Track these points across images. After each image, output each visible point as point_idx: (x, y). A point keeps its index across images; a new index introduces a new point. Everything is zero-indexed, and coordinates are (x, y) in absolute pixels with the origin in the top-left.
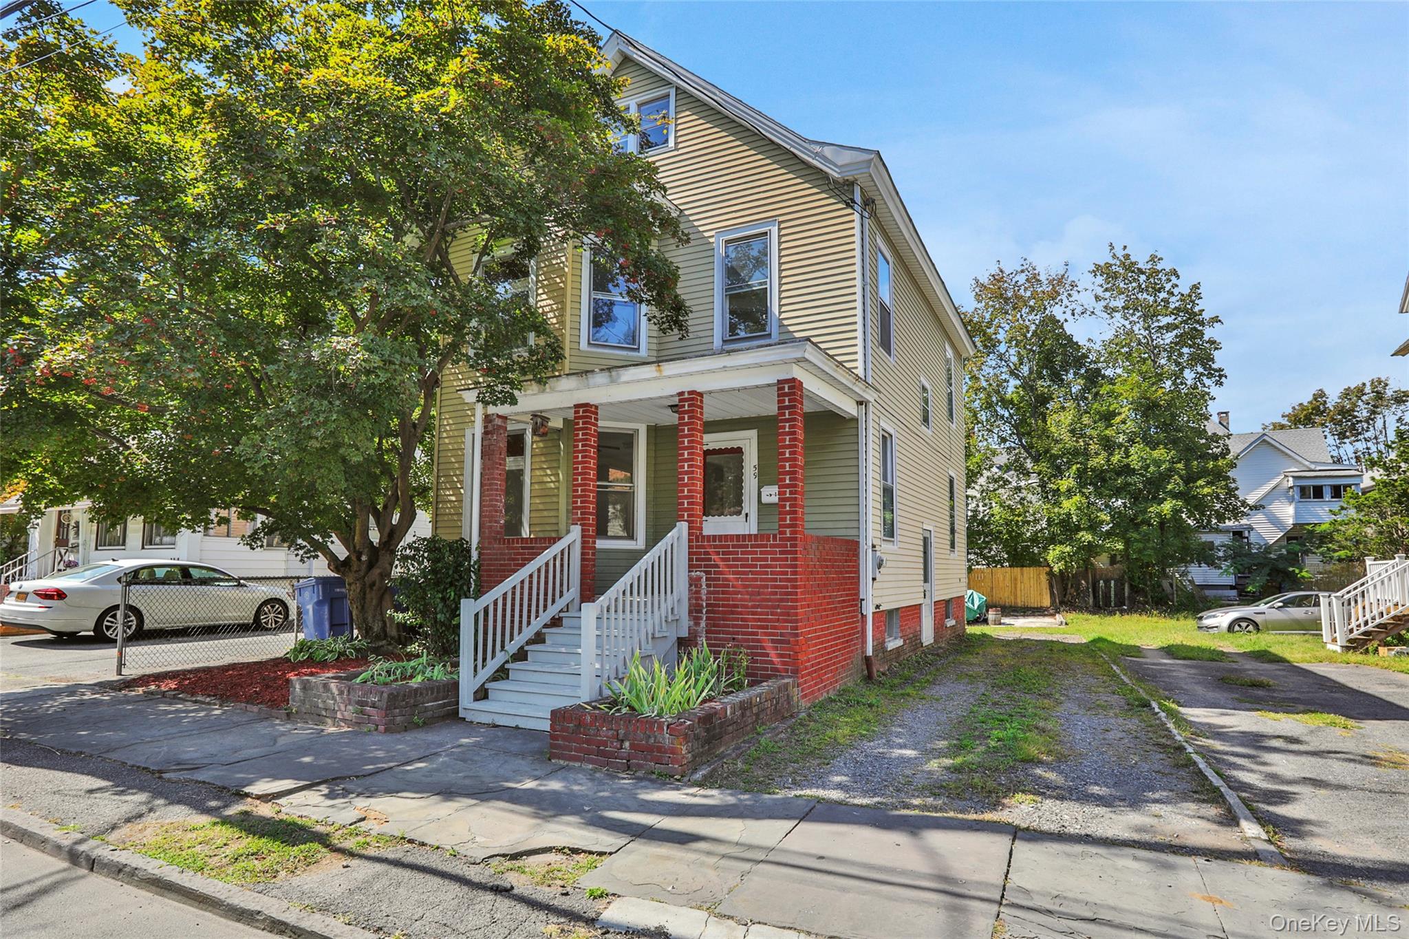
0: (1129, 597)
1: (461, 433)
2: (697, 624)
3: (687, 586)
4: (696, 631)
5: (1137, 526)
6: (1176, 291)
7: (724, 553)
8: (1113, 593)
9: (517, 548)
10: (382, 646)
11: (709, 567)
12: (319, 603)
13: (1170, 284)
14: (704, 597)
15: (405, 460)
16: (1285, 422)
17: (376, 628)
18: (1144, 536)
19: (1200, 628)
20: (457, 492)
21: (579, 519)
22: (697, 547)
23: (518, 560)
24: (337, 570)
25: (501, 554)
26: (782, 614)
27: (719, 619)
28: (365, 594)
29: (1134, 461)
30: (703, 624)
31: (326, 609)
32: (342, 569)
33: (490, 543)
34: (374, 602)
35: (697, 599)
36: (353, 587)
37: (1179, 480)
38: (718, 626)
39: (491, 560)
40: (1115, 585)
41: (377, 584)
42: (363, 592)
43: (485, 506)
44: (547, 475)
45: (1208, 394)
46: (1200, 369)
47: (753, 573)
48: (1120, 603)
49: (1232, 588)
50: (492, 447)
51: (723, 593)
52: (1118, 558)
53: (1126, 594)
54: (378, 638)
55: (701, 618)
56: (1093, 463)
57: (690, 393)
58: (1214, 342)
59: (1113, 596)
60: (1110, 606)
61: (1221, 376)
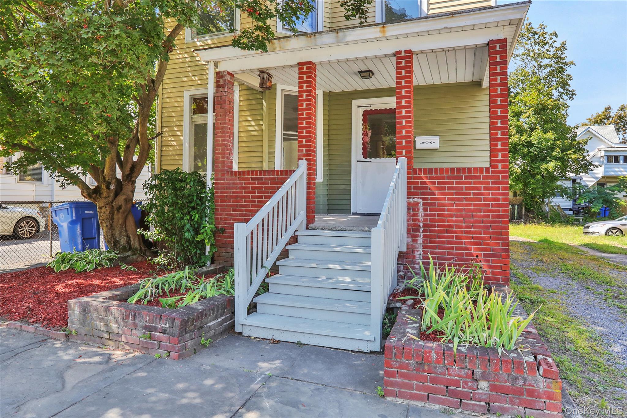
0: (525, 215)
1: (180, 94)
2: (415, 241)
3: (406, 209)
4: (413, 246)
5: (533, 176)
6: (554, 45)
7: (439, 183)
8: (516, 212)
9: (248, 179)
10: (128, 256)
11: (425, 194)
12: (73, 223)
13: (552, 40)
14: (421, 219)
15: (146, 109)
16: (587, 122)
17: (123, 242)
18: (537, 181)
19: (585, 233)
20: (177, 138)
21: (305, 155)
22: (415, 178)
23: (249, 188)
24: (89, 196)
25: (234, 184)
26: (493, 233)
27: (435, 237)
28: (113, 215)
29: (534, 139)
30: (420, 240)
31: (78, 228)
32: (94, 196)
33: (223, 175)
34: (121, 221)
35: (414, 220)
36: (103, 210)
37: (559, 151)
38: (434, 242)
39: (224, 188)
40: (518, 208)
41: (123, 207)
42: (112, 213)
43: (218, 145)
44: (252, 126)
45: (566, 104)
46: (561, 90)
47: (466, 199)
48: (520, 218)
49: (570, 210)
50: (223, 98)
51: (439, 215)
52: (518, 192)
53: (523, 213)
54: (124, 249)
55: (418, 236)
56: (512, 140)
57: (406, 52)
58: (569, 76)
59: (516, 214)
60: (514, 219)
61: (573, 95)
